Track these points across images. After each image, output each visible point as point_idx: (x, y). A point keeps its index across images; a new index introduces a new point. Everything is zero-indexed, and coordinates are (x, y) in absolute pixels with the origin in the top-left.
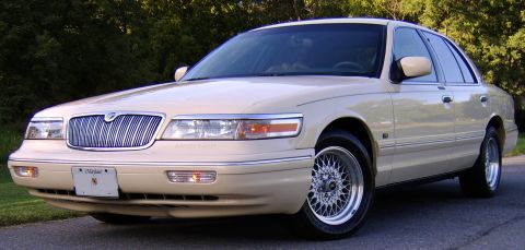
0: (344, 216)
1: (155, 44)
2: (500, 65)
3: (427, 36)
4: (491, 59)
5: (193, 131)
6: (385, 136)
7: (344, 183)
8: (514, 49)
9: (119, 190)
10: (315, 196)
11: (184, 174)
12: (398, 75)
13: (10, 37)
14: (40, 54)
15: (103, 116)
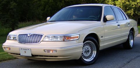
0: (91, 59)
1: (42, 3)
2: (135, 7)
3: (113, 8)
4: (133, 5)
5: (51, 39)
6: (102, 37)
7: (91, 50)
8: (139, 3)
9: (32, 54)
10: (83, 54)
11: (49, 51)
12: (105, 20)
13: (3, 3)
14: (11, 7)
15: (27, 34)
